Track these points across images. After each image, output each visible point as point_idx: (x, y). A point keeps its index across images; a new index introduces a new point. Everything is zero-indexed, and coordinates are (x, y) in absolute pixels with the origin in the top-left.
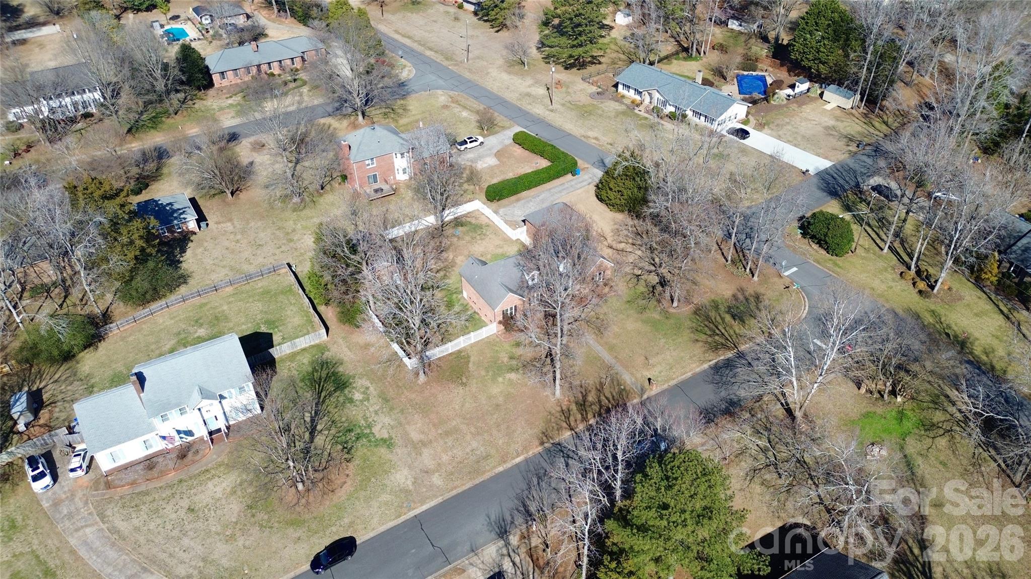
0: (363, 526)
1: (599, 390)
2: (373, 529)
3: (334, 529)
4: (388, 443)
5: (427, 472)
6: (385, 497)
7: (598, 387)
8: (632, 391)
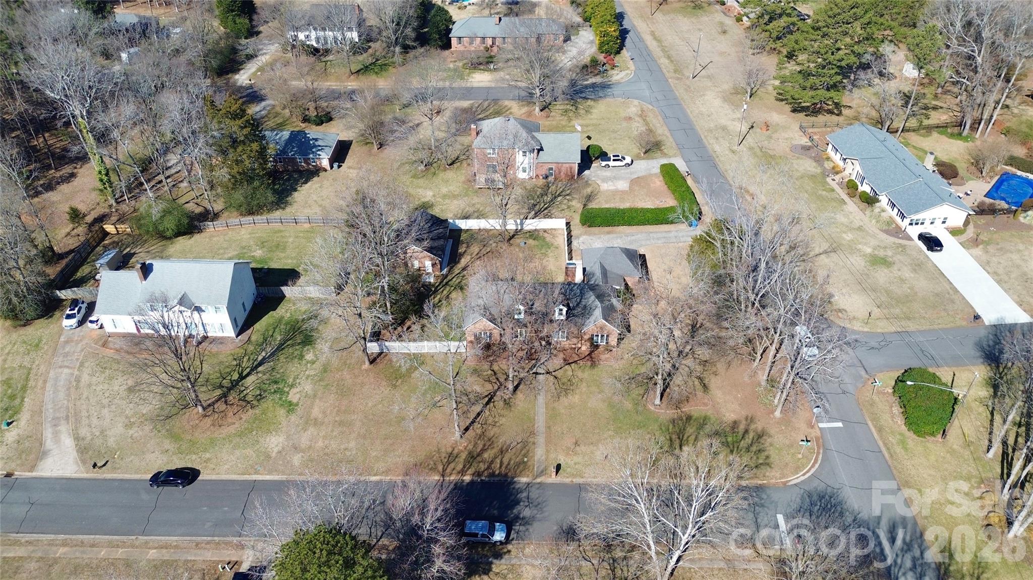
0: (214, 467)
1: (502, 452)
2: (218, 474)
3: (194, 457)
4: (291, 407)
5: (296, 448)
6: (249, 452)
7: (504, 449)
8: (531, 468)
